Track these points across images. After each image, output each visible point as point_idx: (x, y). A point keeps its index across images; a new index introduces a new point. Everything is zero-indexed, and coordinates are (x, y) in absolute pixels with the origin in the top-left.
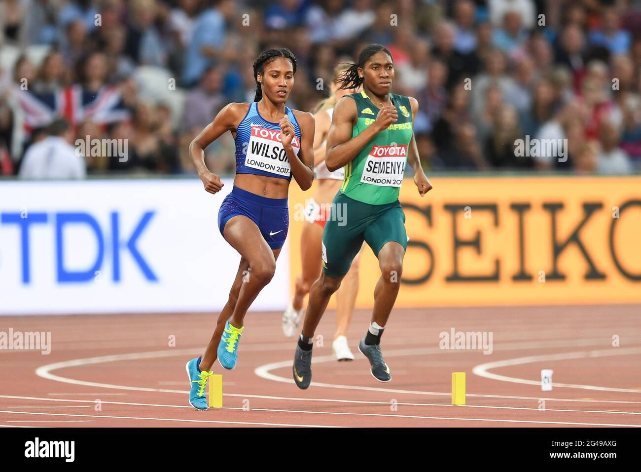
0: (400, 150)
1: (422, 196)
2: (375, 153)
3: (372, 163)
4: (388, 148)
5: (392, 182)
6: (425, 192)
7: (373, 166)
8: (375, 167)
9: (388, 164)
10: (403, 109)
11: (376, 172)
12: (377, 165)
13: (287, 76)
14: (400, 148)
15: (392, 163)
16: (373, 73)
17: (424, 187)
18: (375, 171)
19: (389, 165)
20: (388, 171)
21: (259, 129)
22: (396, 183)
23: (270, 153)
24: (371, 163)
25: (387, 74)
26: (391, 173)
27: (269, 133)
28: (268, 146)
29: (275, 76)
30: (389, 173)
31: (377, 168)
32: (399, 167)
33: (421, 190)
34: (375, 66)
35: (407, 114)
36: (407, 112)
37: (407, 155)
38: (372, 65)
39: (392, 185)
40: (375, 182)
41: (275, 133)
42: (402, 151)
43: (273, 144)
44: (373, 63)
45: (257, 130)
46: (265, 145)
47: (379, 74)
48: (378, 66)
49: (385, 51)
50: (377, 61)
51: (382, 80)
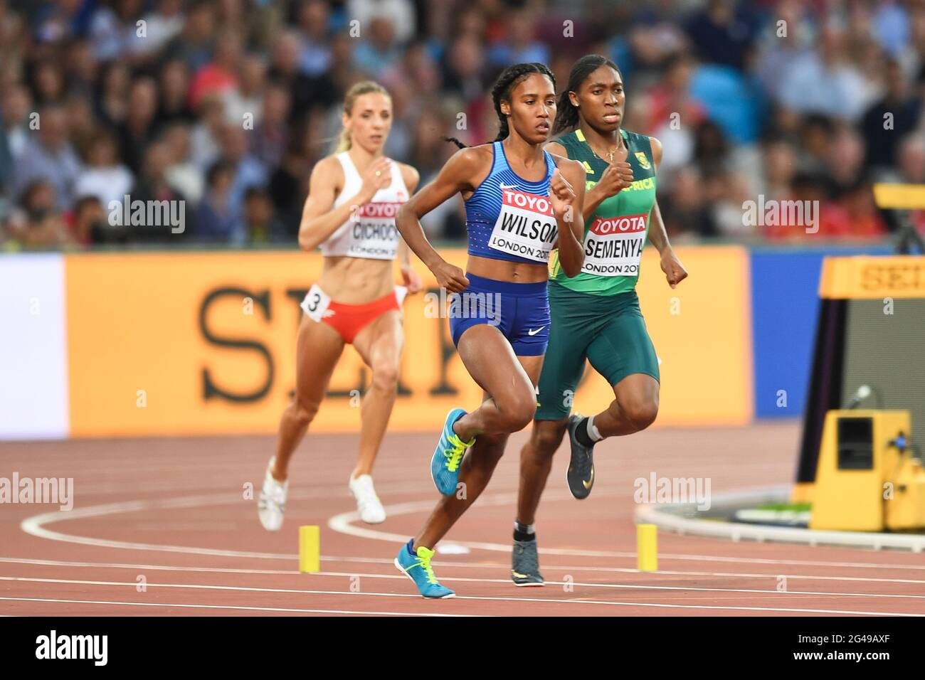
0: (637, 222)
1: (673, 288)
2: (596, 230)
3: (594, 244)
4: (618, 221)
5: (624, 269)
6: (678, 281)
7: (594, 247)
8: (598, 249)
9: (618, 244)
10: (641, 156)
11: (599, 257)
12: (601, 246)
13: (548, 100)
14: (637, 219)
15: (624, 241)
16: (595, 99)
17: (676, 274)
18: (598, 254)
19: (619, 245)
20: (617, 254)
21: (513, 194)
22: (629, 270)
23: (529, 230)
24: (591, 243)
25: (615, 100)
26: (622, 256)
27: (527, 201)
28: (526, 219)
29: (531, 102)
30: (618, 256)
31: (600, 250)
32: (633, 247)
33: (672, 279)
34: (597, 89)
35: (646, 165)
36: (646, 162)
37: (647, 229)
38: (593, 86)
39: (623, 273)
40: (599, 271)
41: (535, 199)
42: (640, 222)
43: (532, 217)
44: (594, 83)
45: (510, 194)
46: (522, 218)
47: (604, 101)
48: (601, 88)
49: (609, 64)
50: (600, 81)
51: (608, 110)
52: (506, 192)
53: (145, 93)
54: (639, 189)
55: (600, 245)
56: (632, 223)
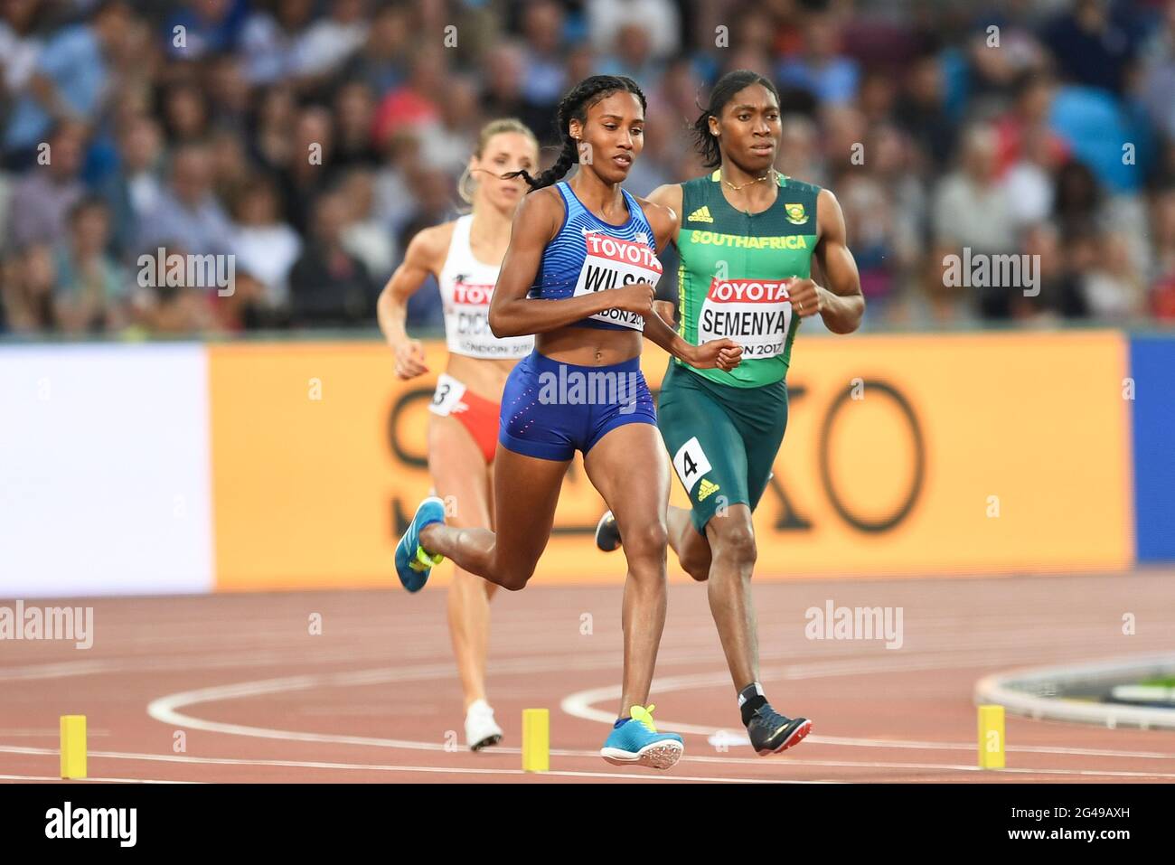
0: (775, 291)
2: (714, 296)
5: (756, 351)
7: (712, 320)
8: (717, 323)
9: (747, 317)
12: (721, 319)
13: (634, 127)
14: (776, 286)
15: (755, 314)
16: (740, 126)
18: (717, 330)
19: (749, 319)
20: (745, 331)
21: (600, 240)
22: (763, 351)
24: (708, 314)
25: (766, 129)
26: (753, 334)
27: (617, 248)
28: (616, 272)
29: (611, 127)
30: (748, 334)
31: (721, 324)
32: (770, 322)
34: (743, 113)
36: (801, 216)
38: (738, 110)
39: (755, 356)
42: (780, 290)
43: (623, 269)
44: (740, 105)
45: (595, 241)
46: (611, 271)
47: (752, 129)
48: (749, 112)
49: (763, 83)
50: (748, 103)
51: (758, 140)
52: (590, 239)
53: (314, 124)
54: (779, 247)
55: (719, 317)
56: (766, 290)
